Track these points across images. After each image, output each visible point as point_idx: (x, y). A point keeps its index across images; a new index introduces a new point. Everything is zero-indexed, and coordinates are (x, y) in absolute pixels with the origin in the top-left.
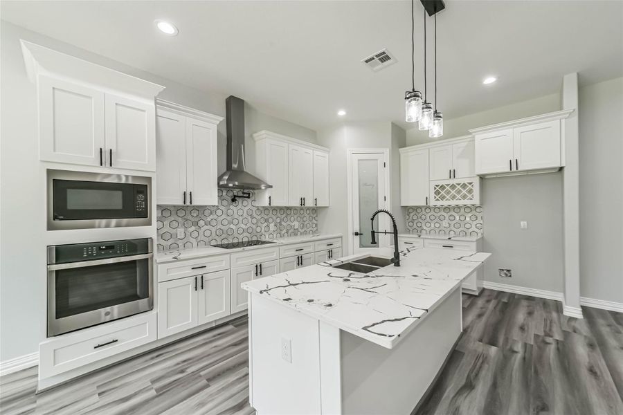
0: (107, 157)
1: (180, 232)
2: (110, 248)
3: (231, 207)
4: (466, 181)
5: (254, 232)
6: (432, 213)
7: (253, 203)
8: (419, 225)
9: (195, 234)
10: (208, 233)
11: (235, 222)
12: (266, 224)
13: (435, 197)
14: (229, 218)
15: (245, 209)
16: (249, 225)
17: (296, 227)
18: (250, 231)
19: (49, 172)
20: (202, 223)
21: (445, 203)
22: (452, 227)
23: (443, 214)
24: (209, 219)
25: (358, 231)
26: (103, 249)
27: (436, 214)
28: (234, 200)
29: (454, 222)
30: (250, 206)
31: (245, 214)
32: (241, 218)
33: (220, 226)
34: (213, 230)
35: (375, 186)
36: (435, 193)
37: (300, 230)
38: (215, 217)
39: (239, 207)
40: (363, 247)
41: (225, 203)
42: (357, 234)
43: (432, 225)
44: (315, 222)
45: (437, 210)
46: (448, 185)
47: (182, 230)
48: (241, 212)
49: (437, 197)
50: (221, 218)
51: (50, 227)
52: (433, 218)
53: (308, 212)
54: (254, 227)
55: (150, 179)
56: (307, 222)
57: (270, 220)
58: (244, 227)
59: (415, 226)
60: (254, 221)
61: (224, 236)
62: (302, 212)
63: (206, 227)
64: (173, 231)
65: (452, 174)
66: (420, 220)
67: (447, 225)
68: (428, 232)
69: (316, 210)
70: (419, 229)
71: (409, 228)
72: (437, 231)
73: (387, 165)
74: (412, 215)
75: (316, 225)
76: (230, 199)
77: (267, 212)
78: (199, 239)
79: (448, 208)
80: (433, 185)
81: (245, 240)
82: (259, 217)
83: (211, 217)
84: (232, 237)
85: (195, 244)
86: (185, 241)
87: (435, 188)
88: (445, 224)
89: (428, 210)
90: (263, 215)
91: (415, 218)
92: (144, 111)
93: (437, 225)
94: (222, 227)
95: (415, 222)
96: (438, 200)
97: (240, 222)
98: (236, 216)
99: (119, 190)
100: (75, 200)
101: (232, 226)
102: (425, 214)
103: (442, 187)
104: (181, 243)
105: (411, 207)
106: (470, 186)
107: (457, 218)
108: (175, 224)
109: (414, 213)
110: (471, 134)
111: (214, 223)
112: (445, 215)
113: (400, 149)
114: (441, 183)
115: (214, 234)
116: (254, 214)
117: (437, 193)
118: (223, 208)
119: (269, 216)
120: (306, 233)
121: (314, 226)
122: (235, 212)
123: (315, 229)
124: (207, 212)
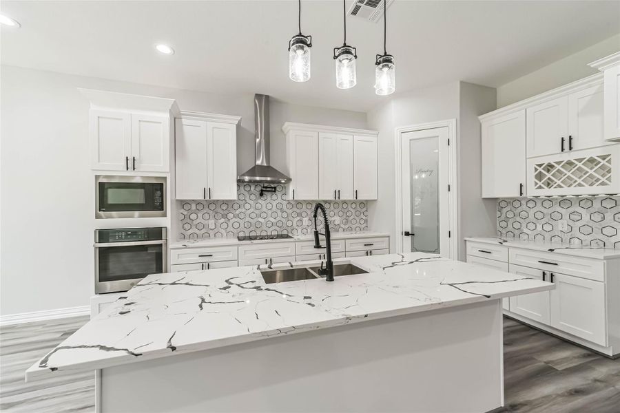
0: (131, 163)
1: (211, 223)
2: (133, 233)
3: (260, 201)
4: (595, 154)
5: (285, 226)
6: (539, 207)
7: (284, 197)
8: (517, 225)
9: (225, 226)
10: (236, 225)
11: (264, 215)
12: (298, 218)
13: (536, 184)
14: (257, 212)
15: (274, 203)
16: (278, 219)
17: (336, 223)
18: (280, 224)
19: (97, 177)
20: (230, 216)
21: (554, 192)
22: (576, 232)
23: (559, 209)
24: (237, 212)
25: (409, 230)
26: (129, 234)
27: (545, 211)
28: (261, 195)
29: (579, 224)
30: (279, 200)
31: (274, 208)
32: (270, 212)
33: (248, 219)
34: (242, 222)
35: (433, 172)
36: (536, 177)
37: (342, 226)
38: (244, 210)
39: (268, 200)
40: (417, 251)
41: (253, 197)
42: (407, 234)
43: (539, 228)
44: (364, 218)
45: (547, 204)
46: (559, 163)
47: (213, 221)
48: (269, 206)
49: (540, 184)
50: (249, 212)
51: (98, 217)
52: (539, 215)
53: (354, 206)
54: (284, 220)
55: (165, 178)
56: (352, 217)
57: (304, 214)
58: (273, 220)
59: (510, 227)
60: (285, 215)
61: (251, 229)
62: (345, 206)
63: (234, 220)
64: (206, 222)
65: (567, 144)
66: (518, 219)
67: (565, 229)
68: (531, 237)
69: (365, 204)
70: (517, 232)
71: (501, 229)
72: (548, 236)
73: (453, 142)
74: (504, 210)
75: (366, 221)
76: (258, 194)
77: (300, 206)
78: (228, 230)
79: (564, 200)
80: (532, 164)
81: (275, 233)
82: (291, 211)
83: (240, 210)
84: (260, 229)
85: (224, 234)
86: (216, 230)
87: (536, 170)
88: (562, 225)
89: (531, 204)
90: (295, 209)
91: (510, 215)
92: (160, 123)
93: (548, 228)
94: (250, 220)
95: (511, 221)
96: (540, 187)
97: (269, 215)
98: (264, 209)
99: (141, 188)
100: (113, 196)
101: (260, 219)
102: (528, 209)
103: (550, 167)
104: (212, 233)
105: (504, 200)
106: (603, 162)
107: (586, 217)
108: (207, 216)
109: (508, 208)
110: (596, 71)
111: (242, 216)
112: (563, 211)
113: (480, 117)
114: (546, 161)
115: (242, 226)
116: (285, 208)
117: (539, 176)
118: (251, 202)
119: (302, 210)
120: (350, 229)
121: (362, 222)
122: (264, 206)
123: (363, 226)
124: (236, 206)
